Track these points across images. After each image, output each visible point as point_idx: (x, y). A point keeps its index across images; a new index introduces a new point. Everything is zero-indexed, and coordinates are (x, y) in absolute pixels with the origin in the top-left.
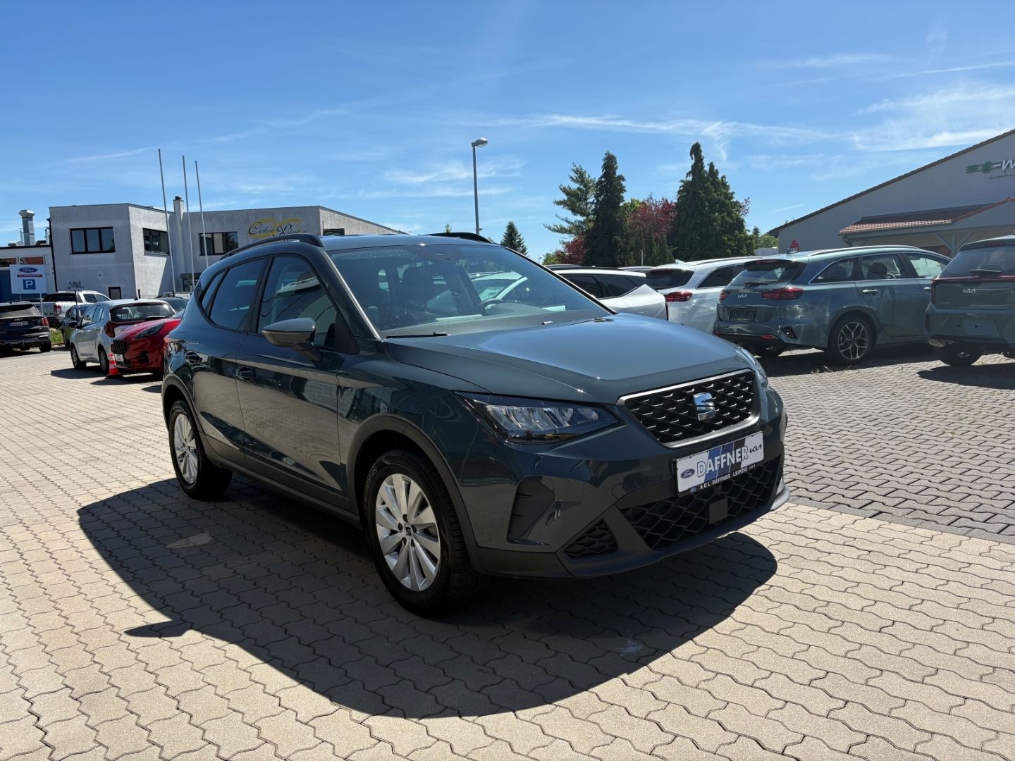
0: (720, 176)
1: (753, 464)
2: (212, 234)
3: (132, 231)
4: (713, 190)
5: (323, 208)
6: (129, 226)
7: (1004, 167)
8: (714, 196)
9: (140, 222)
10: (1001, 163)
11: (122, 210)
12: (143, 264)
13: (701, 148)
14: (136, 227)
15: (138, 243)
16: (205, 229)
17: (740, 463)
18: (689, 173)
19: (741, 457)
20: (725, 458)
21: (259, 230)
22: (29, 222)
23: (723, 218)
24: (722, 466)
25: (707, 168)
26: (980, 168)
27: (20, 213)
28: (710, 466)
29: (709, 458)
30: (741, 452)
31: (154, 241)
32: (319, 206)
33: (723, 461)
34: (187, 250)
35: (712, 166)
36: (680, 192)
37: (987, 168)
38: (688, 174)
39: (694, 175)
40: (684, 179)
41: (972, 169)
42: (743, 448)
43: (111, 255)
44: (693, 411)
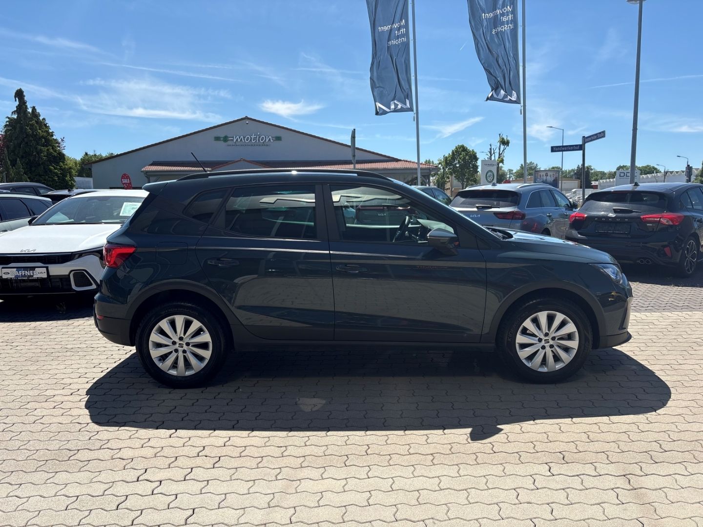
0: (41, 118)
4: (38, 128)
7: (235, 140)
8: (39, 133)
10: (233, 137)
13: (24, 94)
18: (15, 111)
23: (48, 150)
25: (30, 110)
26: (222, 139)
35: (34, 109)
36: (6, 126)
37: (226, 139)
38: (13, 113)
39: (18, 114)
40: (10, 116)
41: (217, 139)
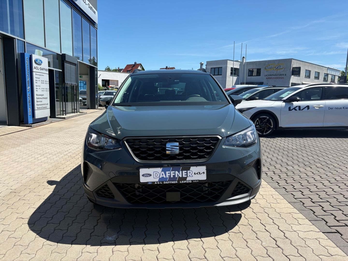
1: (197, 180)
2: (253, 69)
3: (227, 68)
5: (294, 59)
6: (227, 67)
9: (230, 65)
11: (225, 62)
12: (229, 79)
14: (229, 67)
15: (229, 72)
16: (251, 67)
17: (186, 178)
19: (187, 175)
20: (174, 173)
21: (268, 68)
22: (202, 66)
24: (172, 176)
27: (200, 63)
30: (187, 173)
31: (234, 72)
32: (292, 59)
33: (172, 174)
34: (244, 74)
42: (188, 171)
43: (221, 76)
44: (165, 149)
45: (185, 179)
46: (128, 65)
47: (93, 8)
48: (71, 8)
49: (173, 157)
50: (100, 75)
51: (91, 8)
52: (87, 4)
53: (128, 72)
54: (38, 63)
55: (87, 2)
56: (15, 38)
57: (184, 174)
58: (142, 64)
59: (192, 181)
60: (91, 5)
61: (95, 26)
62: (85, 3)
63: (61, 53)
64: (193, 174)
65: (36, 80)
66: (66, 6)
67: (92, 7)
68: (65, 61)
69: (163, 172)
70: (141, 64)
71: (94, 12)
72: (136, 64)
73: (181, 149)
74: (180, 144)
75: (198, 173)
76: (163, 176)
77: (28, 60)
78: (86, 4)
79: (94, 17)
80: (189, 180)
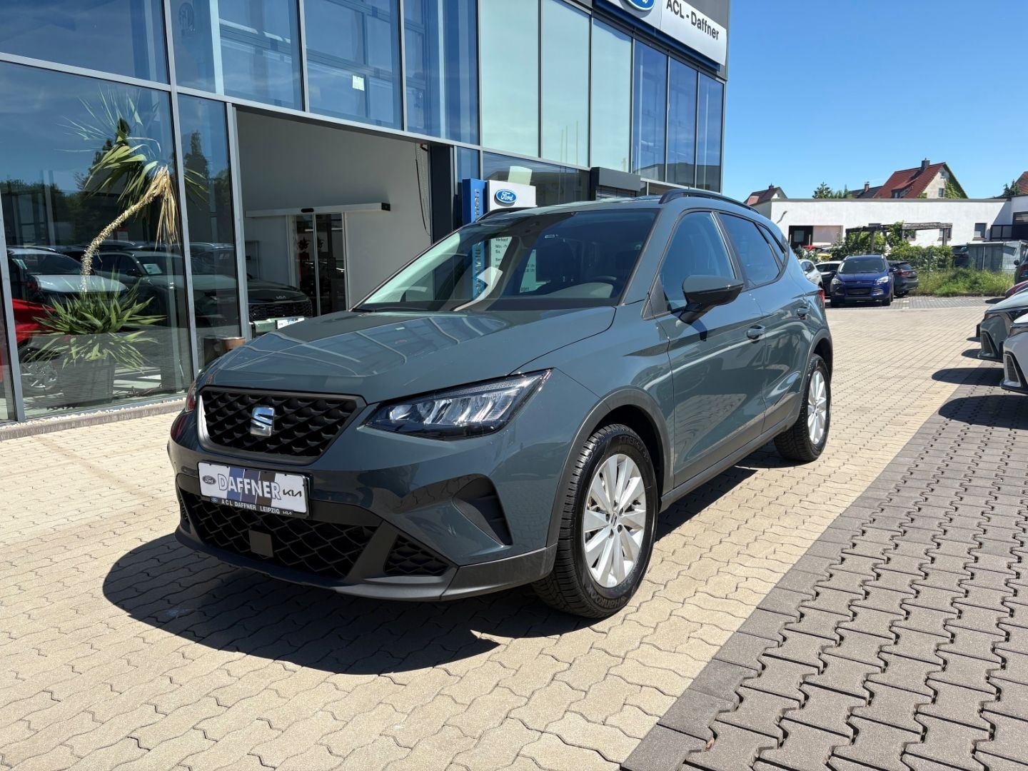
1: (289, 511)
17: (270, 500)
19: (270, 492)
20: (250, 484)
24: (247, 492)
28: (232, 485)
29: (230, 475)
30: (269, 487)
33: (247, 487)
42: (273, 484)
45: (267, 502)
46: (896, 173)
47: (711, 22)
48: (632, 38)
49: (260, 444)
50: (784, 213)
51: (700, 24)
52: (688, 16)
53: (896, 195)
54: (504, 200)
55: (687, 9)
56: (453, 146)
57: (266, 490)
58: (948, 166)
59: (281, 510)
60: (700, 16)
61: (718, 73)
62: (676, 13)
63: (589, 166)
64: (281, 493)
65: (497, 246)
66: (615, 35)
67: (706, 18)
68: (597, 187)
69: (232, 478)
70: (947, 164)
71: (714, 34)
72: (926, 166)
73: (277, 425)
74: (277, 412)
75: (291, 493)
76: (232, 487)
77: (481, 195)
78: (682, 17)
79: (713, 45)
80: (276, 508)
